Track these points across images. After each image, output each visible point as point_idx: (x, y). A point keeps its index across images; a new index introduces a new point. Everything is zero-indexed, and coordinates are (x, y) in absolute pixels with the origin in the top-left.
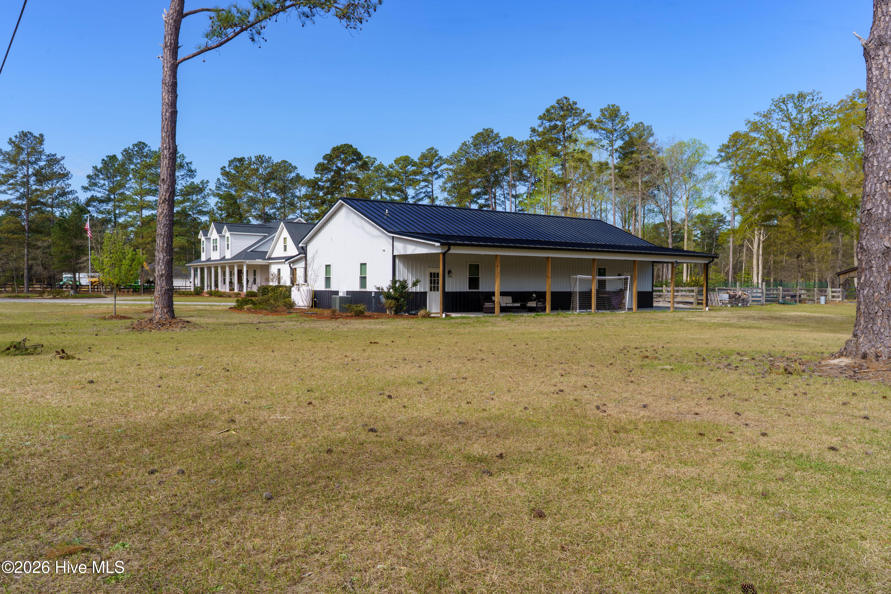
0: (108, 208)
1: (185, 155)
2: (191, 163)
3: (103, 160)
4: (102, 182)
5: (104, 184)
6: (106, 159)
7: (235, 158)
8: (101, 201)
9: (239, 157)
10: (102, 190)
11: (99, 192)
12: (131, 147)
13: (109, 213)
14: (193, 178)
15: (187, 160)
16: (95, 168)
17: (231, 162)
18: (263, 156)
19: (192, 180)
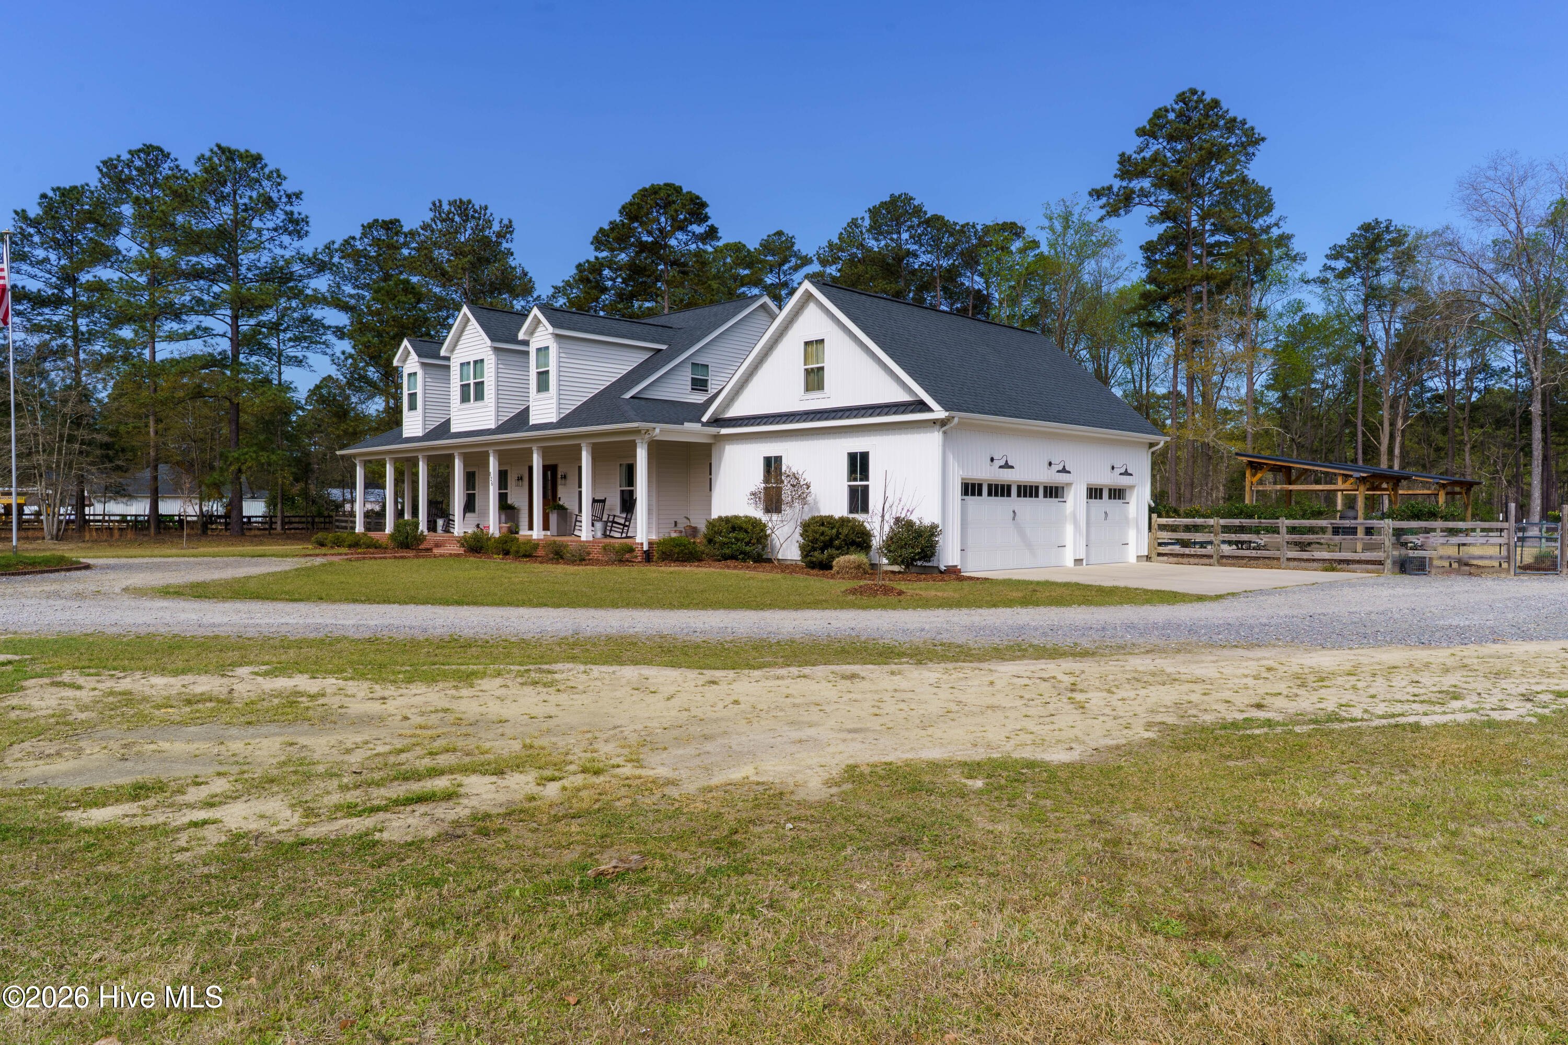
0: (56, 318)
1: (283, 172)
2: (298, 195)
3: (44, 196)
4: (40, 253)
5: (46, 260)
6: (51, 194)
7: (376, 221)
8: (38, 301)
9: (387, 218)
10: (40, 274)
11: (34, 277)
12: (125, 156)
13: (59, 330)
14: (300, 237)
15: (289, 186)
16: (22, 215)
17: (368, 229)
18: (469, 202)
19: (297, 244)
